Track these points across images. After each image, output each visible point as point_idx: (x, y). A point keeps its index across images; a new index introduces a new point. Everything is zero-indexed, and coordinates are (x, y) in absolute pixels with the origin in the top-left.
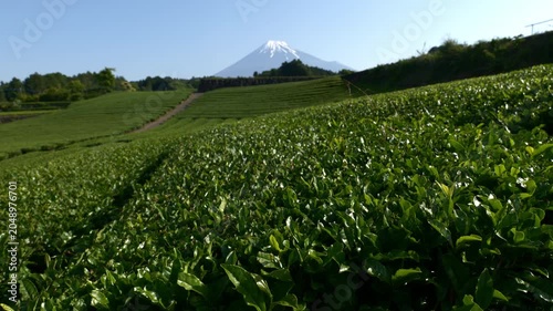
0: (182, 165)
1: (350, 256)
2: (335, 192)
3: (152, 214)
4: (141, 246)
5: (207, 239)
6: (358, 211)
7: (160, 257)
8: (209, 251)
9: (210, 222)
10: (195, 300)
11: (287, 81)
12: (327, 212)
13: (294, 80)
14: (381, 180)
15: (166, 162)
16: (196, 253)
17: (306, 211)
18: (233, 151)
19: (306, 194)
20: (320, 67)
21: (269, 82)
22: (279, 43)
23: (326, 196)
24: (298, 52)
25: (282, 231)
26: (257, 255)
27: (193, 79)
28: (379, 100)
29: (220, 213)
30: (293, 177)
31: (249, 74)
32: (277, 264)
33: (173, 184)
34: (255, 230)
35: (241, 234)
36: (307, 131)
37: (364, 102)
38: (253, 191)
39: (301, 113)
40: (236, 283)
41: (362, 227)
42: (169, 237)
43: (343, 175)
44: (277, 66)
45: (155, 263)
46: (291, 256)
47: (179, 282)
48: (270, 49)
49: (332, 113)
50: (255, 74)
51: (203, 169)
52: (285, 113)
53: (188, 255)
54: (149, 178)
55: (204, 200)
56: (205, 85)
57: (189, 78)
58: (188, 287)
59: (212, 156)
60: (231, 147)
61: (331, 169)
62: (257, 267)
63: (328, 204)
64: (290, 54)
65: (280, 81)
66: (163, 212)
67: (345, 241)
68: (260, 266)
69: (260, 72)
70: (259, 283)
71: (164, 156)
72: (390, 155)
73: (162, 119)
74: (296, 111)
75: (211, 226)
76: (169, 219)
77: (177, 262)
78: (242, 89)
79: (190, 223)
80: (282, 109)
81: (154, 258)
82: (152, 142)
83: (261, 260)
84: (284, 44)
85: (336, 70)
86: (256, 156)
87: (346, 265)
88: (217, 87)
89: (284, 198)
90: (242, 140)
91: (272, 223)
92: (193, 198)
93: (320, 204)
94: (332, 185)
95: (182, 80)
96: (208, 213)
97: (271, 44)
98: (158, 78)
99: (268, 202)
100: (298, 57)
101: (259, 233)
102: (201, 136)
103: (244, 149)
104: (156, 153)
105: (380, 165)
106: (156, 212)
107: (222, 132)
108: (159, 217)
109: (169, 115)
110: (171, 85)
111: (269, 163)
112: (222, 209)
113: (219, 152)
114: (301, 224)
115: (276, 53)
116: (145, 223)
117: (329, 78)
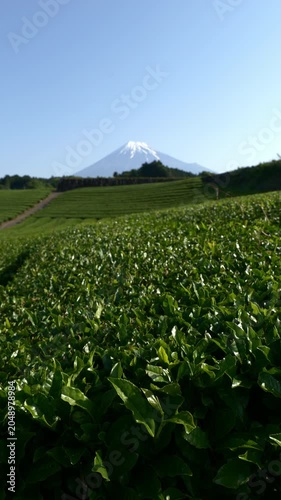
0: (45, 266)
1: (241, 371)
2: (218, 300)
3: (20, 319)
4: (15, 355)
5: (86, 349)
6: (246, 321)
7: (36, 368)
8: (91, 361)
9: (87, 330)
10: (78, 416)
11: (147, 181)
12: (212, 321)
13: (154, 181)
14: (264, 288)
15: (27, 262)
16: (75, 363)
17: (189, 320)
18: (101, 253)
19: (187, 302)
20: (180, 168)
21: (129, 182)
22: (139, 144)
23: (209, 304)
24: (158, 154)
25: (168, 341)
26: (145, 368)
27: (52, 179)
28: (243, 203)
29: (96, 320)
30: (170, 283)
31: (109, 174)
32: (166, 378)
33: (39, 286)
34: (138, 340)
35: (123, 343)
36: (176, 234)
37: (228, 205)
38: (129, 297)
39: (163, 215)
40: (124, 398)
41: (254, 339)
42: (43, 345)
43: (223, 282)
44: (137, 166)
45: (32, 373)
46: (181, 370)
47: (63, 396)
48: (130, 150)
49: (196, 215)
50: (115, 174)
51: (70, 272)
52: (145, 214)
53: (67, 366)
54: (11, 279)
55: (75, 305)
56: (65, 184)
57: (48, 177)
58: (72, 402)
59: (78, 258)
60: (97, 249)
61: (209, 275)
62: (146, 381)
63: (213, 313)
64: (150, 155)
65: (139, 182)
66: (33, 317)
67: (236, 354)
68: (150, 380)
69: (120, 172)
70: (149, 399)
71: (24, 256)
72: (269, 261)
73: (19, 218)
74: (157, 213)
75: (88, 334)
76: (40, 325)
77: (57, 374)
78: (101, 189)
79: (64, 330)
80: (142, 210)
81: (31, 368)
82: (11, 241)
83: (150, 374)
84: (145, 145)
85: (196, 172)
86: (126, 259)
87: (238, 379)
88: (76, 187)
89: (164, 304)
90: (108, 242)
91: (155, 332)
92: (64, 302)
93: (204, 312)
94: (213, 292)
95: (41, 180)
96: (84, 319)
97: (132, 145)
98: (16, 177)
99: (147, 308)
100: (158, 159)
101: (142, 343)
102: (63, 236)
103: (112, 251)
104: (16, 253)
105: (261, 272)
106: (26, 316)
107: (85, 233)
108: (29, 323)
109: (27, 213)
110: (30, 184)
111: (140, 266)
112: (98, 315)
113: (86, 254)
114: (187, 334)
115: (137, 153)
116: (14, 329)
117: (190, 179)
